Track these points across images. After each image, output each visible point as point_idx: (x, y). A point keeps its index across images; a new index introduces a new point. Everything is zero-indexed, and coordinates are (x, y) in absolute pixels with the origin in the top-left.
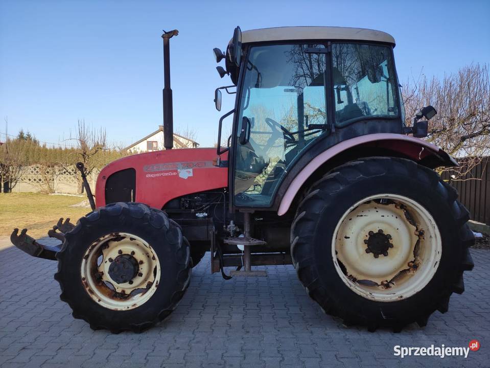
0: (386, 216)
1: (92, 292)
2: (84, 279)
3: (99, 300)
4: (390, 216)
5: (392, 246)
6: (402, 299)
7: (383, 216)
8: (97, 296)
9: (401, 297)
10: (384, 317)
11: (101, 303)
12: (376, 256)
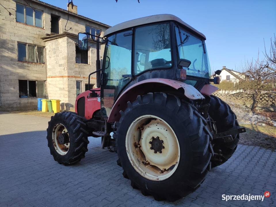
0: (160, 129)
1: (55, 146)
2: (53, 140)
3: (57, 149)
4: (163, 129)
5: (164, 148)
6: (158, 180)
7: (158, 128)
8: (57, 147)
9: (158, 179)
10: (147, 188)
11: (57, 151)
12: (156, 152)
